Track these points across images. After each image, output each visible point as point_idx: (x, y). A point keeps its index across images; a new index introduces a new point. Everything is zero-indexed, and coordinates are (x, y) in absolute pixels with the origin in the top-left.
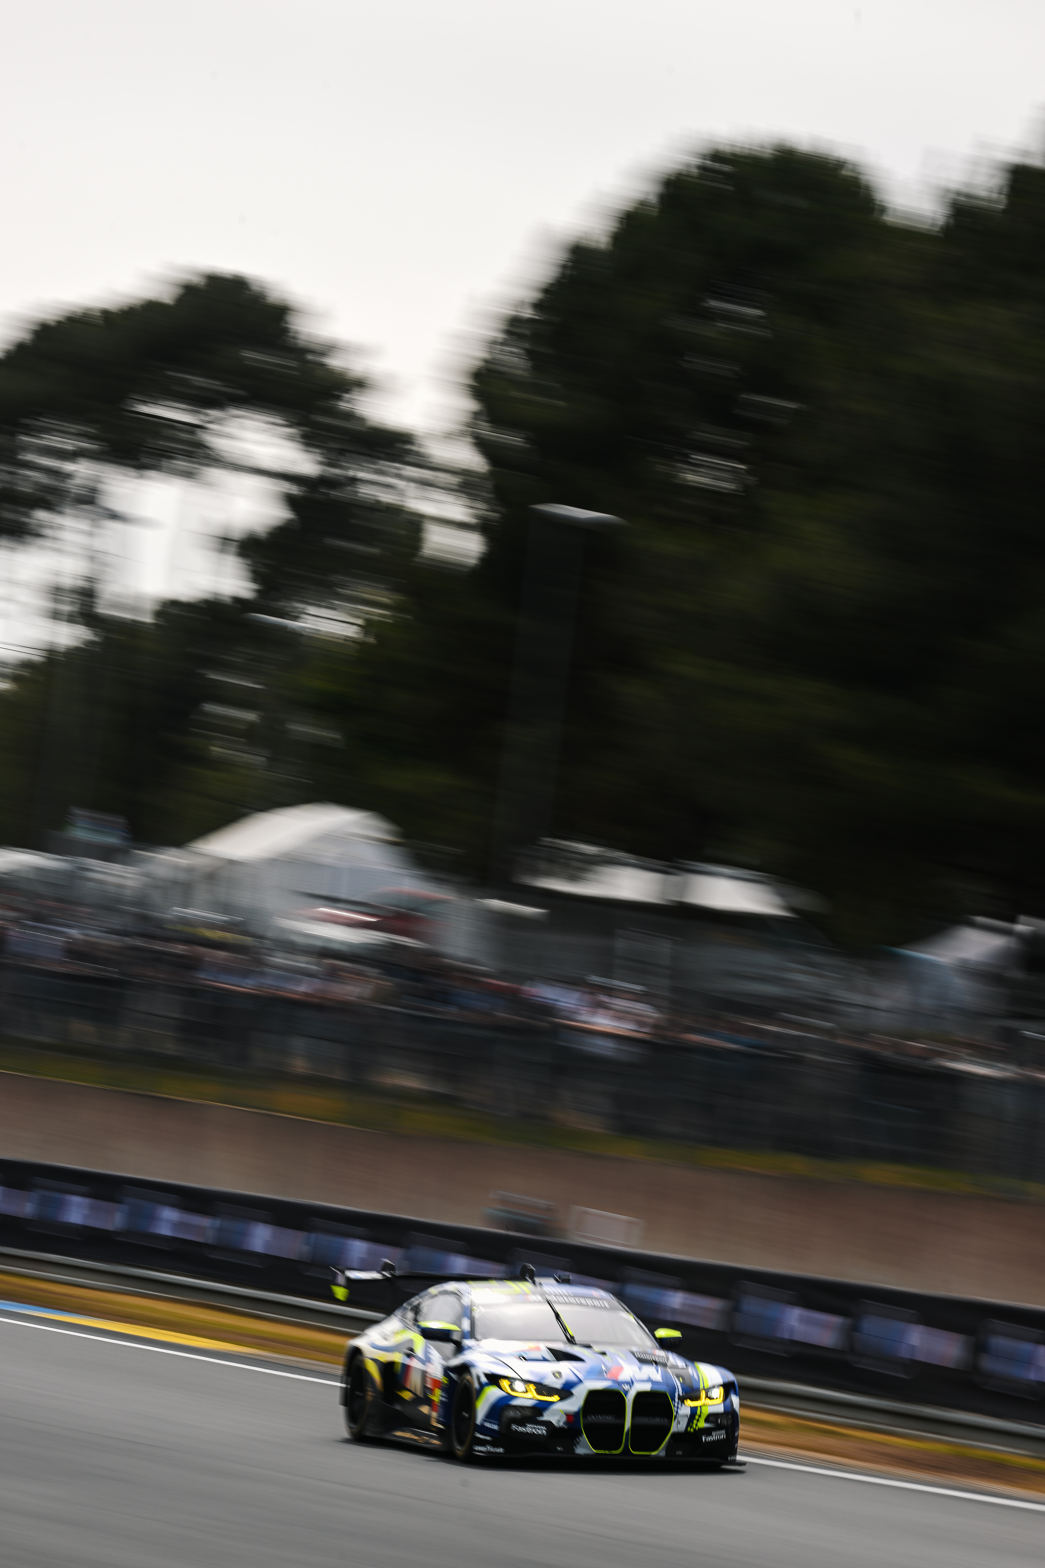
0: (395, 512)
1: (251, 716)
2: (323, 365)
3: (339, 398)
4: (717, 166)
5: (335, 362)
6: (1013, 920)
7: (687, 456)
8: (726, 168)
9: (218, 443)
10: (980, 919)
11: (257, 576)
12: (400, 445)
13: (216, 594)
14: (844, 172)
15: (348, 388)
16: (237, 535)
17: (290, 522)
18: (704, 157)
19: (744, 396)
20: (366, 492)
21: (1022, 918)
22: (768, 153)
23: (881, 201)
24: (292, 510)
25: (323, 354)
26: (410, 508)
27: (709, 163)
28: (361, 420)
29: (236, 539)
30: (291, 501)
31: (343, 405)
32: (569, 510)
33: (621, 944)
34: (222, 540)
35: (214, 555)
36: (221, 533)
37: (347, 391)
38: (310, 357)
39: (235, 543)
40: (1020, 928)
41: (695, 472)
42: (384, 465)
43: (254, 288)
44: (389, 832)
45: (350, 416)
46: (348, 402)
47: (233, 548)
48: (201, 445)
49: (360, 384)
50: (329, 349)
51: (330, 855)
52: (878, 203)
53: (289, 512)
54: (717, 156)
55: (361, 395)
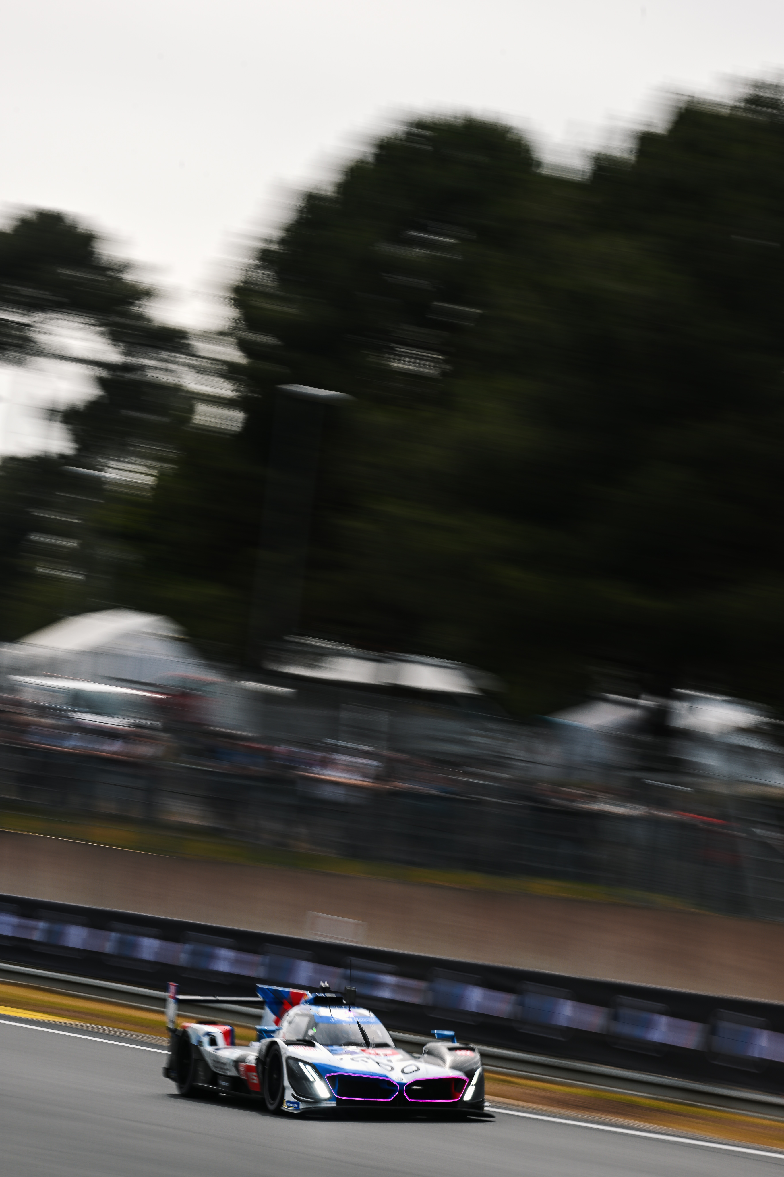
0: (176, 390)
1: (71, 544)
2: (119, 279)
3: (132, 304)
4: (420, 131)
5: (129, 277)
6: (637, 697)
7: (392, 348)
8: (428, 133)
9: (41, 338)
10: (612, 696)
11: (78, 437)
12: (177, 340)
13: (46, 452)
14: (509, 136)
15: (139, 297)
16: (62, 406)
17: (101, 397)
18: (411, 124)
19: (436, 303)
20: (152, 375)
21: (643, 696)
22: (460, 121)
23: (537, 158)
24: (102, 389)
25: (120, 271)
26: (185, 387)
27: (415, 130)
28: (149, 320)
29: (61, 410)
30: (102, 382)
31: (135, 309)
32: (305, 388)
33: (344, 715)
34: (51, 412)
35: (44, 423)
36: (49, 406)
37: (138, 299)
38: (110, 273)
39: (60, 414)
40: (642, 702)
41: (399, 361)
42: (165, 355)
43: (68, 222)
44: (176, 631)
45: (140, 317)
46: (139, 307)
47: (59, 418)
48: (29, 340)
49: (148, 294)
50: (125, 267)
51: (132, 648)
52: (535, 159)
53: (101, 390)
54: (420, 125)
55: (149, 302)
